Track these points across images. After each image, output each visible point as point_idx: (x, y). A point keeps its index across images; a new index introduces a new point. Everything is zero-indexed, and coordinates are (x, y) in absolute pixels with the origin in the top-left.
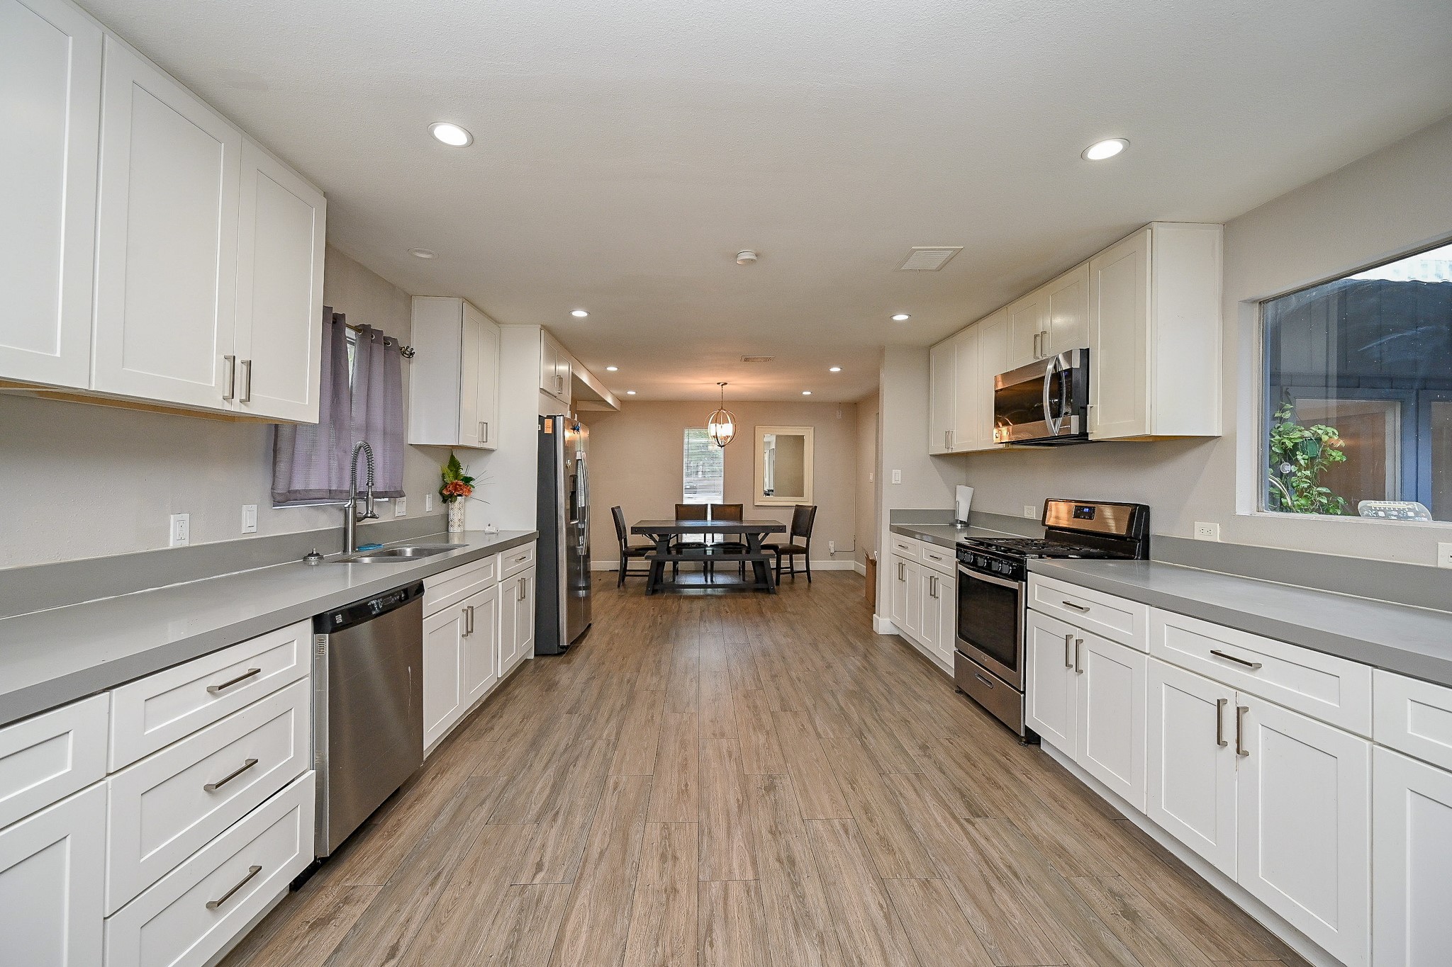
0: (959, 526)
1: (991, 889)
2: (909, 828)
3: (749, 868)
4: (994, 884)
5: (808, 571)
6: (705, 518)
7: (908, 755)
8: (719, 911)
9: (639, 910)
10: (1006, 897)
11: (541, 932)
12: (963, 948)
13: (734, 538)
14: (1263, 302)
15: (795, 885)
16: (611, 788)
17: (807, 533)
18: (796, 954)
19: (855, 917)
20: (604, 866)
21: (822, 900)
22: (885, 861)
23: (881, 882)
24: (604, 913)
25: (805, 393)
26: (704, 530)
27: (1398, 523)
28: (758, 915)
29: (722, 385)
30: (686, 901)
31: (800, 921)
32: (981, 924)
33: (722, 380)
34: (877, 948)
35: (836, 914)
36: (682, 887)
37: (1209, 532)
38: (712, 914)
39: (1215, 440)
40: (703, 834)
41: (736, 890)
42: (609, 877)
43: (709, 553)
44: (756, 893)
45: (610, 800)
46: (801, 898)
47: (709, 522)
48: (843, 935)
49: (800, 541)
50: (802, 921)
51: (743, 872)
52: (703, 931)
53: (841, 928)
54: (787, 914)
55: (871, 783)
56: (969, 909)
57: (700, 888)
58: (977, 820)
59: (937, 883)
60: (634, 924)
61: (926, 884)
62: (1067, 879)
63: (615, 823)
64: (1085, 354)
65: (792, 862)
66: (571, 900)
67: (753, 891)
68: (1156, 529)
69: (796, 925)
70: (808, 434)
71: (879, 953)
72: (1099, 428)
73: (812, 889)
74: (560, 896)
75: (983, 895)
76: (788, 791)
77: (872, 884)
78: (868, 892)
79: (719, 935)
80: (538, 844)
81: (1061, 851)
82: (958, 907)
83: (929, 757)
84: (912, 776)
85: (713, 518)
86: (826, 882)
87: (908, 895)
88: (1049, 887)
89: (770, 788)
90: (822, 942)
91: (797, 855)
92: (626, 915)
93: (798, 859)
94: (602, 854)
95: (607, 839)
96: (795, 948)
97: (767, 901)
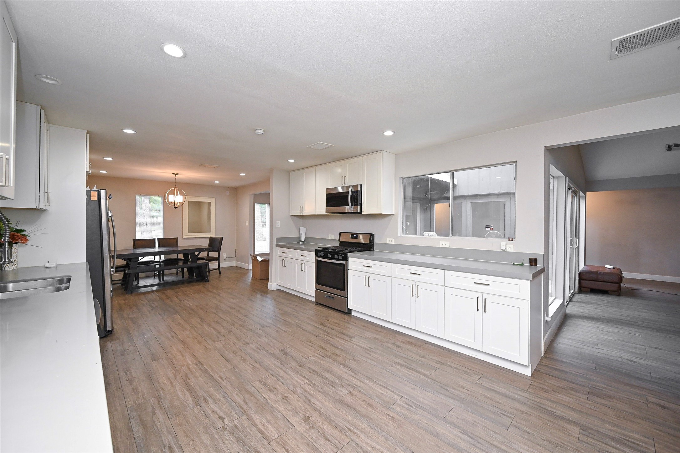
0: (301, 243)
1: (370, 354)
2: (338, 348)
3: (304, 379)
4: (369, 352)
5: (219, 268)
6: (154, 247)
7: (319, 328)
8: (307, 395)
9: (281, 409)
10: (373, 354)
11: (251, 434)
12: (375, 370)
13: (174, 256)
14: (403, 178)
15: (322, 376)
16: (220, 379)
17: (218, 251)
18: (339, 392)
19: (345, 376)
20: (250, 404)
21: (333, 377)
22: (339, 359)
23: (343, 365)
24: (269, 416)
25: (216, 182)
26: (154, 254)
27: (431, 237)
28: (319, 389)
29: (176, 175)
30: (293, 399)
31: (332, 385)
32: (373, 363)
33: (176, 172)
34: (357, 380)
35: (340, 378)
36: (287, 394)
37: (391, 241)
38: (306, 397)
39: (393, 215)
40: (277, 377)
41: (306, 387)
42: (257, 406)
43: (157, 266)
44: (313, 384)
45: (225, 383)
46: (327, 379)
47: (157, 249)
48: (346, 382)
49: (214, 254)
50: (333, 384)
51: (303, 381)
52: (308, 402)
53: (344, 380)
54: (327, 385)
55: (317, 340)
56: (369, 361)
57: (294, 392)
58: (352, 339)
59: (356, 358)
60: (283, 413)
61: (354, 360)
62: (382, 345)
63: (237, 389)
64: (361, 186)
65: (315, 371)
66: (250, 419)
67: (311, 384)
68: (376, 241)
69: (332, 386)
70: (213, 202)
71: (358, 381)
72: (366, 210)
73: (327, 375)
74: (244, 421)
75: (369, 356)
76: (292, 352)
77: (342, 366)
78: (343, 369)
79: (313, 400)
80: (210, 412)
81: (376, 339)
82: (366, 362)
83: (326, 326)
84: (326, 334)
85: (159, 246)
86: (331, 372)
87: (352, 364)
88: (380, 348)
89: (286, 354)
90: (343, 386)
91: (314, 369)
92: (277, 412)
93: (316, 370)
94: (244, 401)
95: (241, 396)
96: (338, 391)
97: (318, 384)
